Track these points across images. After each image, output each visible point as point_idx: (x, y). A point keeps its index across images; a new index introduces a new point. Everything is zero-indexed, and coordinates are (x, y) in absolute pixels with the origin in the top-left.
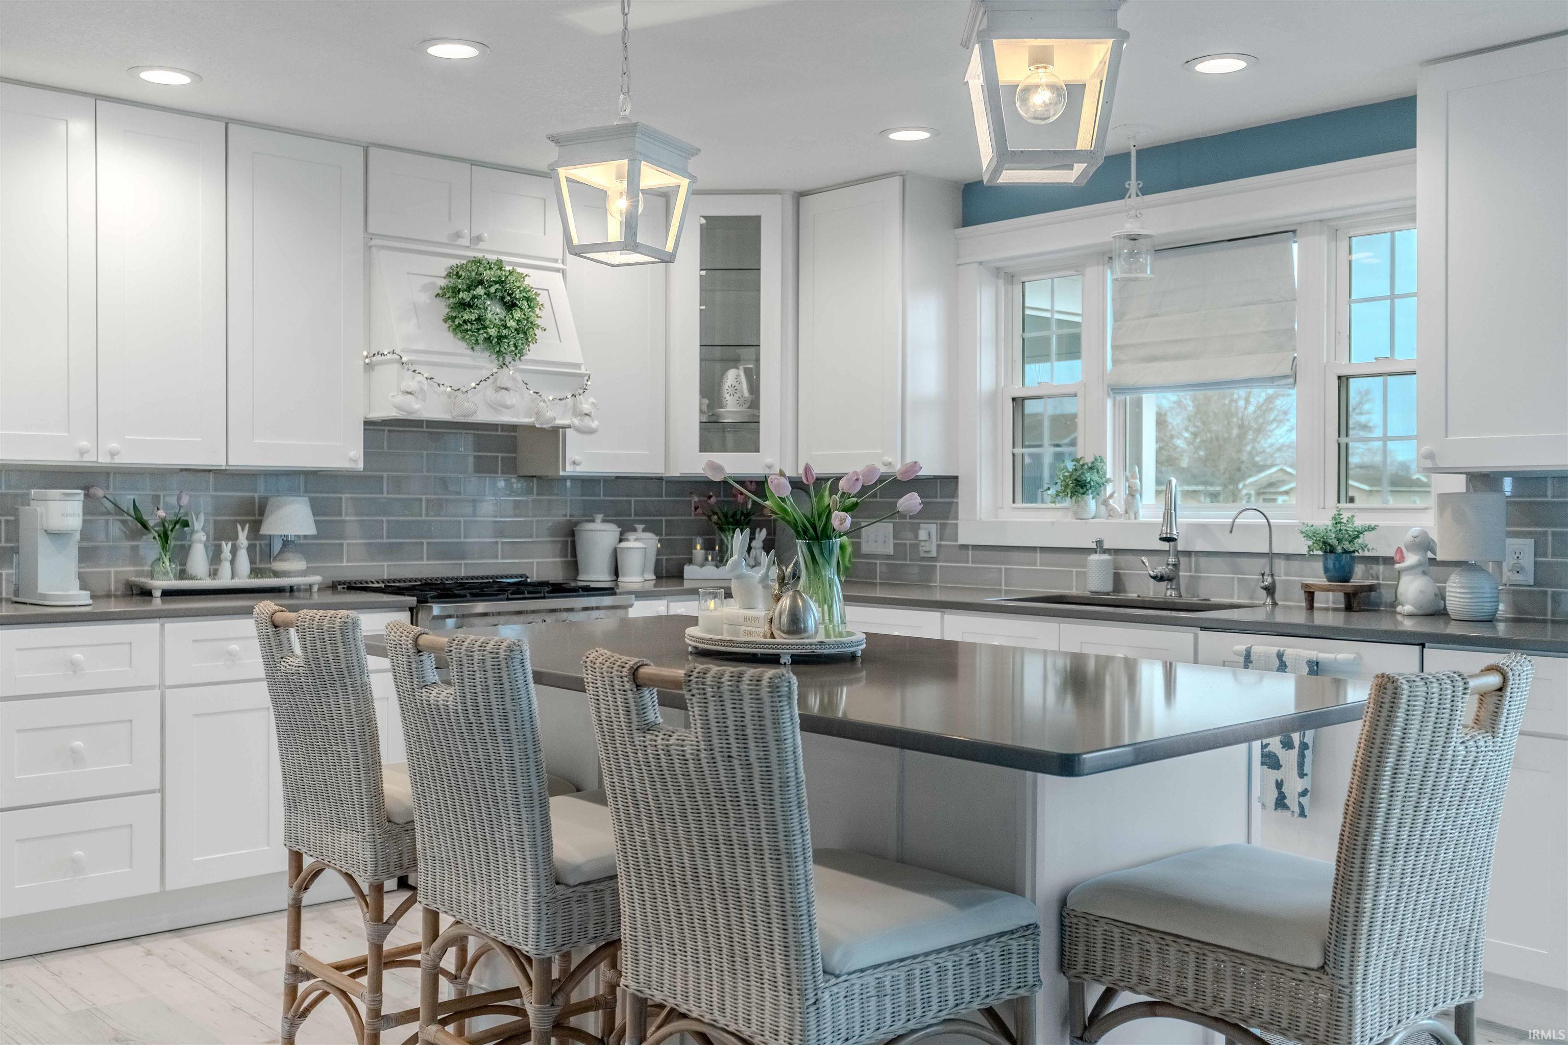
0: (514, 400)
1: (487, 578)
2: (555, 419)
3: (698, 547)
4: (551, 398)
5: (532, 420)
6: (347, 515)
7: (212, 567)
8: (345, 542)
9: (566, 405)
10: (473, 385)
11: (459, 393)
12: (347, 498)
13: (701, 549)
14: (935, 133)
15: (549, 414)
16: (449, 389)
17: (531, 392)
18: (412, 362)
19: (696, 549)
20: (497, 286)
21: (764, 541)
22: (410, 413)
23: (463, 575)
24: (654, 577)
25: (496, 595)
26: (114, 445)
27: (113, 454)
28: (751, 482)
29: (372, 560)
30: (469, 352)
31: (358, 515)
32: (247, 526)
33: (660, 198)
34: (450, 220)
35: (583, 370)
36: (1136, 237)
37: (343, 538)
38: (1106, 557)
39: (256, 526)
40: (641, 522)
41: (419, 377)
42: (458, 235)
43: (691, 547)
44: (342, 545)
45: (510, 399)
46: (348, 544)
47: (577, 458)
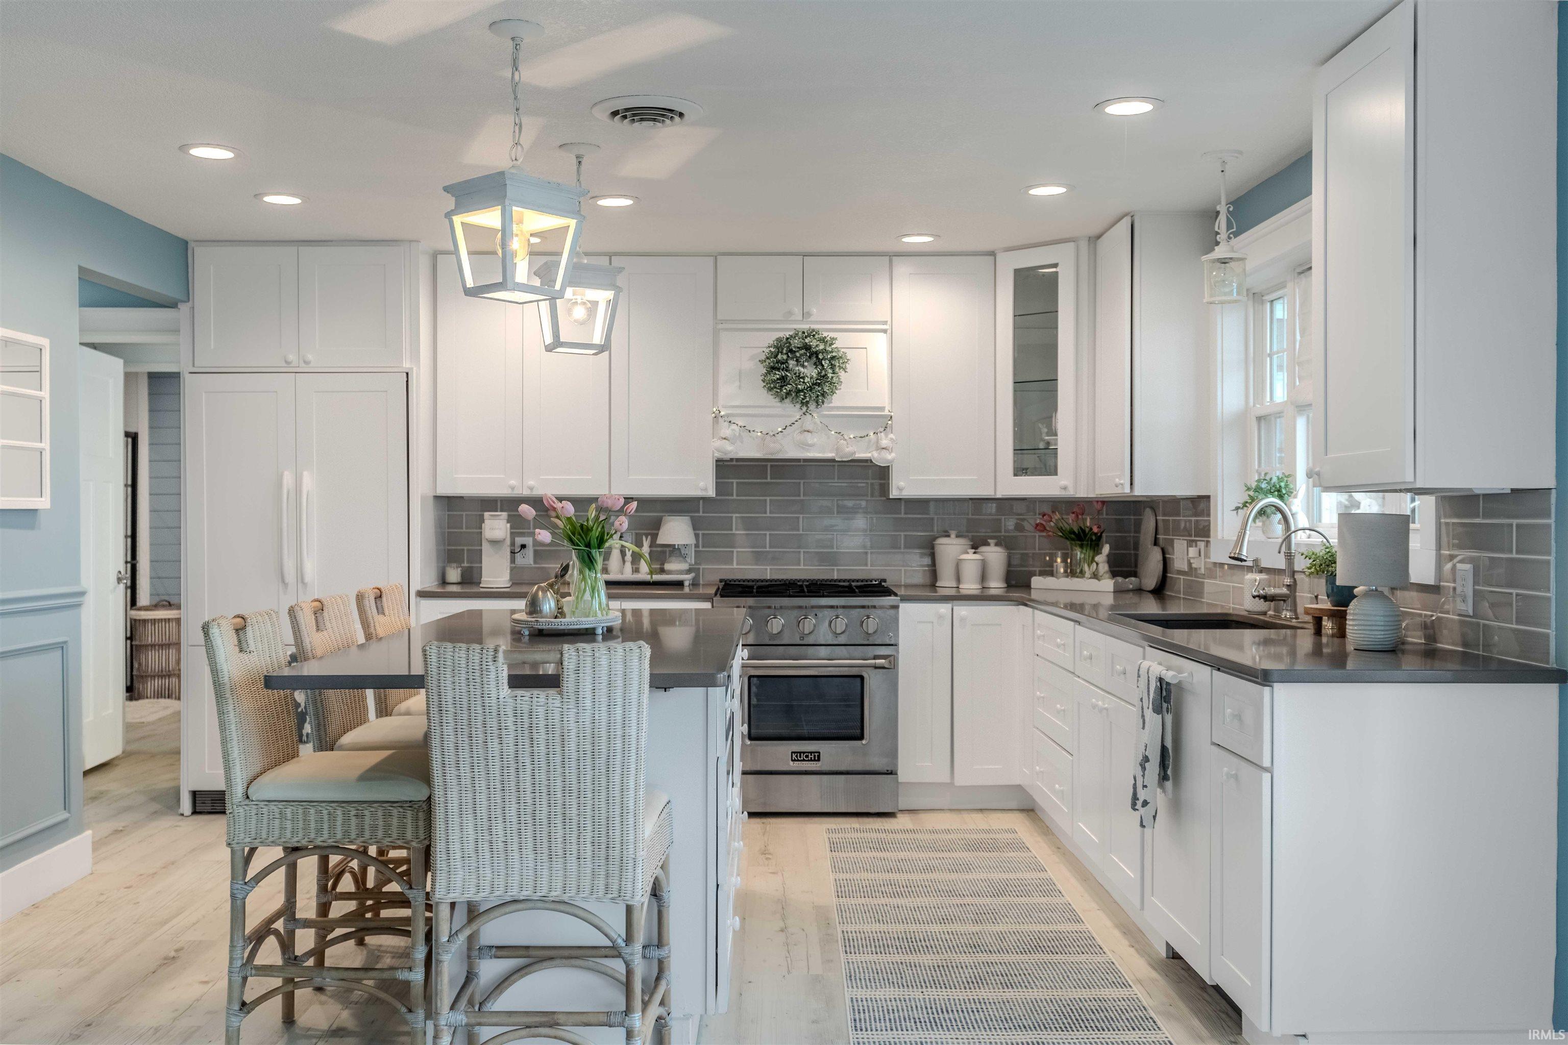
0: (815, 440)
1: (844, 581)
2: (855, 453)
3: (1059, 560)
4: (852, 436)
5: (834, 455)
6: (736, 529)
7: (634, 567)
8: (735, 550)
9: (870, 441)
10: (780, 429)
11: (768, 437)
12: (736, 517)
13: (1061, 562)
14: (1071, 187)
15: (849, 449)
16: (759, 434)
17: (833, 432)
18: (728, 415)
19: (1056, 562)
20: (803, 351)
21: (1108, 556)
22: (726, 454)
23: (836, 578)
24: (1005, 585)
25: (782, 593)
26: (531, 483)
27: (531, 489)
28: (1097, 502)
29: (757, 564)
30: (779, 404)
31: (745, 530)
32: (649, 537)
33: (986, 257)
34: (785, 302)
35: (886, 412)
36: (1227, 261)
37: (734, 547)
38: (1263, 576)
39: (655, 537)
40: (992, 538)
41: (734, 427)
42: (790, 313)
43: (1053, 560)
44: (733, 552)
45: (810, 439)
46: (737, 552)
47: (902, 484)
